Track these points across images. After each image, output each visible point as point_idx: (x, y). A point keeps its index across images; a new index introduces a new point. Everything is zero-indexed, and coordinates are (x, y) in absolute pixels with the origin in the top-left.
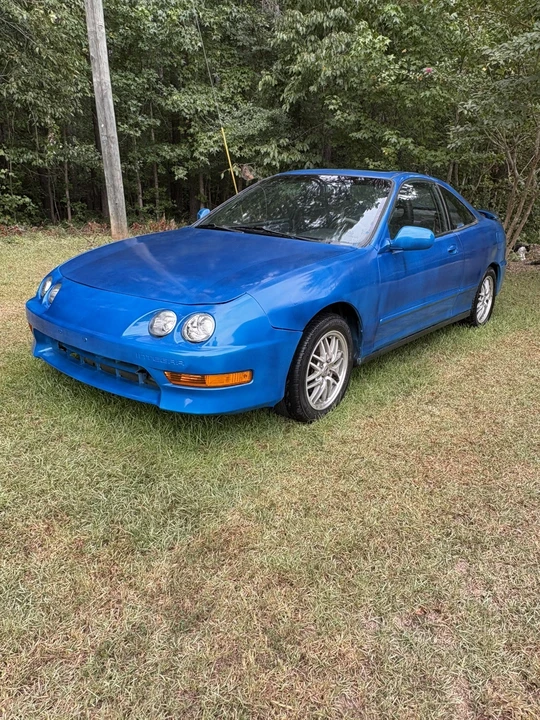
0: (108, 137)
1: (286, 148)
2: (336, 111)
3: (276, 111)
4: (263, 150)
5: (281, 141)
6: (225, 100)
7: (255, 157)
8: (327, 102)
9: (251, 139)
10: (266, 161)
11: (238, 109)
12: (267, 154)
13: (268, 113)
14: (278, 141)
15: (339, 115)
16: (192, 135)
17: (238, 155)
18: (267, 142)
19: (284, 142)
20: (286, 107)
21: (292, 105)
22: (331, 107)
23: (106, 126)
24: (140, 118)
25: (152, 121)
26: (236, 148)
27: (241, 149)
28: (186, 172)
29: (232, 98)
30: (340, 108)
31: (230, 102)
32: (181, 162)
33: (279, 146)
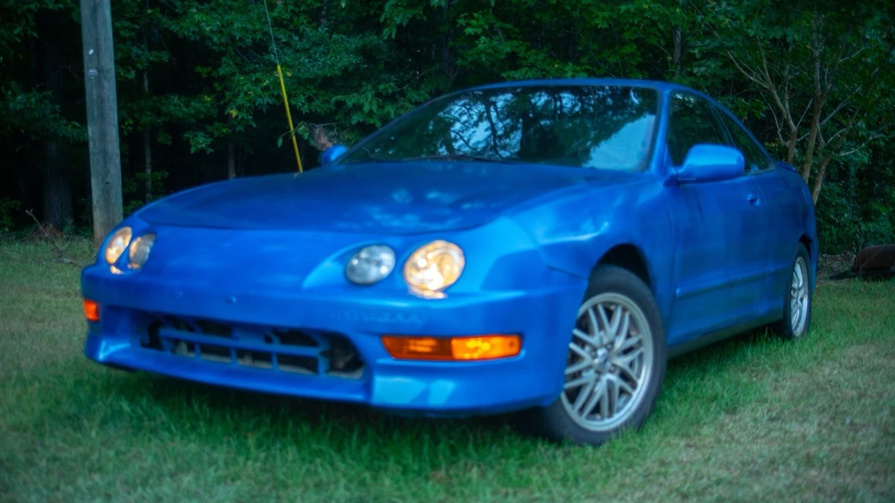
0: (100, 70)
1: (391, 98)
2: (477, 37)
3: (372, 39)
4: (351, 100)
5: (381, 87)
6: (278, 23)
7: (336, 112)
8: (461, 22)
9: (327, 84)
10: (356, 118)
11: (301, 37)
12: (358, 108)
13: (355, 42)
14: (375, 87)
15: (483, 43)
16: (222, 79)
17: (305, 109)
18: (357, 89)
19: (388, 87)
20: (389, 32)
21: (399, 27)
22: (469, 31)
23: (97, 52)
24: (135, 50)
25: (152, 56)
26: (302, 99)
27: (310, 100)
28: (209, 140)
29: (291, 21)
30: (485, 33)
31: (286, 27)
32: (202, 123)
33: (378, 95)
